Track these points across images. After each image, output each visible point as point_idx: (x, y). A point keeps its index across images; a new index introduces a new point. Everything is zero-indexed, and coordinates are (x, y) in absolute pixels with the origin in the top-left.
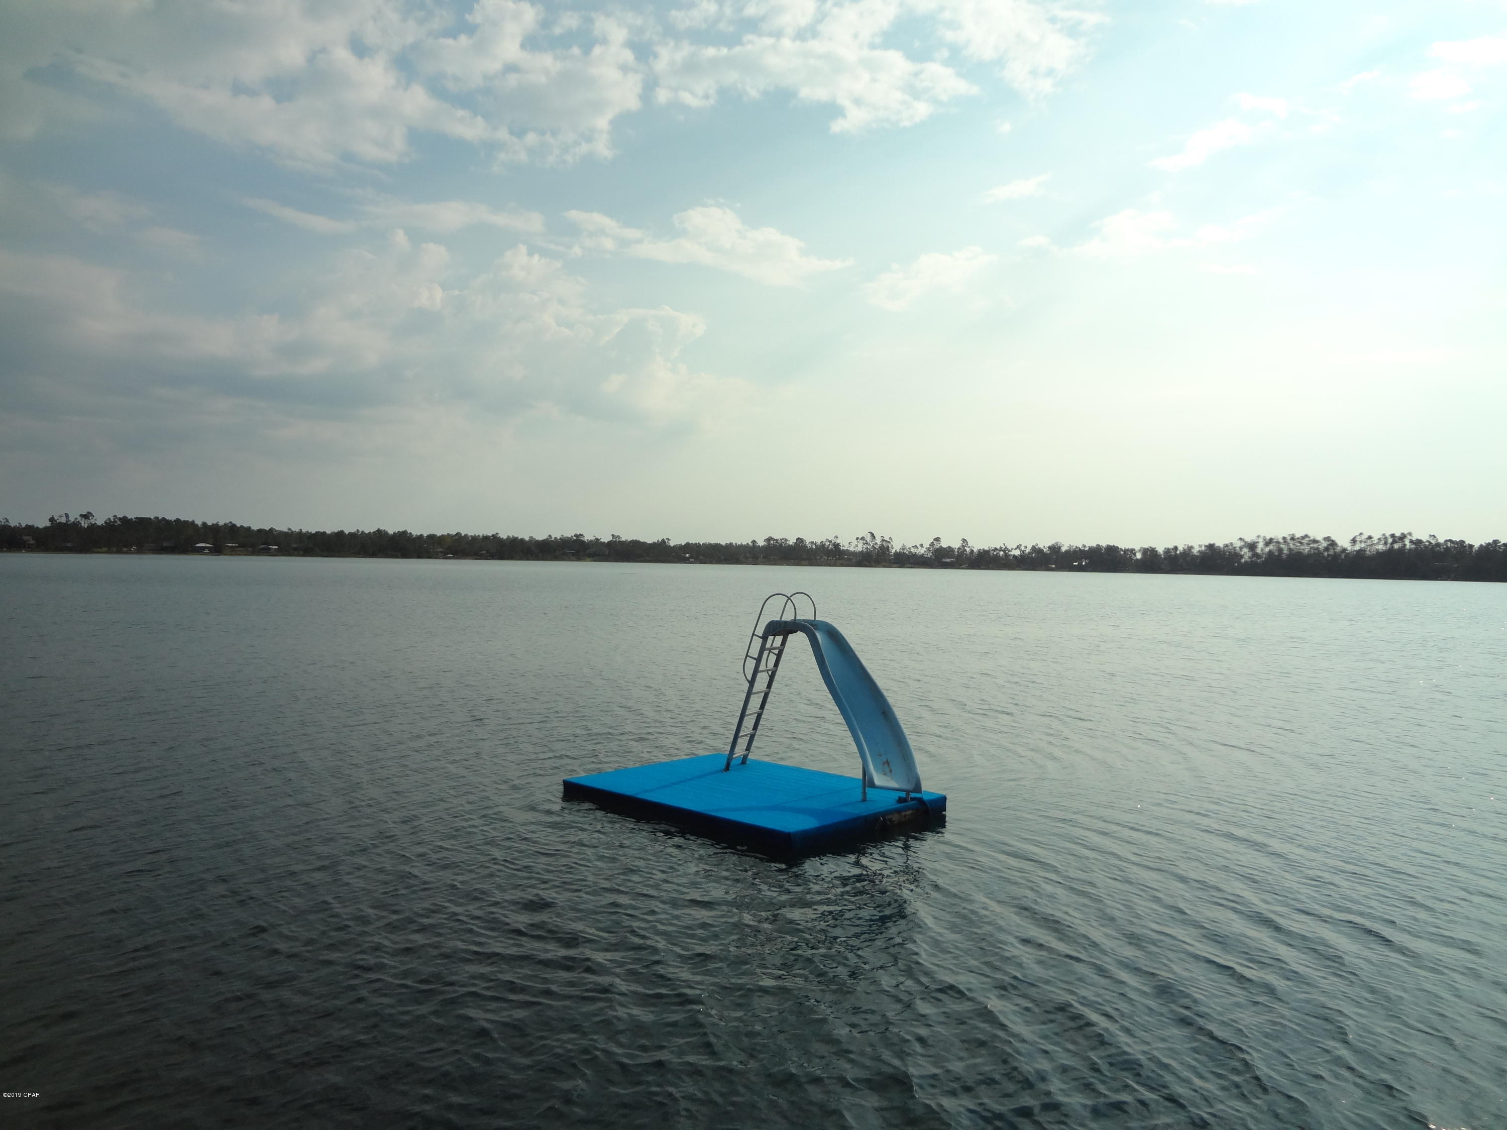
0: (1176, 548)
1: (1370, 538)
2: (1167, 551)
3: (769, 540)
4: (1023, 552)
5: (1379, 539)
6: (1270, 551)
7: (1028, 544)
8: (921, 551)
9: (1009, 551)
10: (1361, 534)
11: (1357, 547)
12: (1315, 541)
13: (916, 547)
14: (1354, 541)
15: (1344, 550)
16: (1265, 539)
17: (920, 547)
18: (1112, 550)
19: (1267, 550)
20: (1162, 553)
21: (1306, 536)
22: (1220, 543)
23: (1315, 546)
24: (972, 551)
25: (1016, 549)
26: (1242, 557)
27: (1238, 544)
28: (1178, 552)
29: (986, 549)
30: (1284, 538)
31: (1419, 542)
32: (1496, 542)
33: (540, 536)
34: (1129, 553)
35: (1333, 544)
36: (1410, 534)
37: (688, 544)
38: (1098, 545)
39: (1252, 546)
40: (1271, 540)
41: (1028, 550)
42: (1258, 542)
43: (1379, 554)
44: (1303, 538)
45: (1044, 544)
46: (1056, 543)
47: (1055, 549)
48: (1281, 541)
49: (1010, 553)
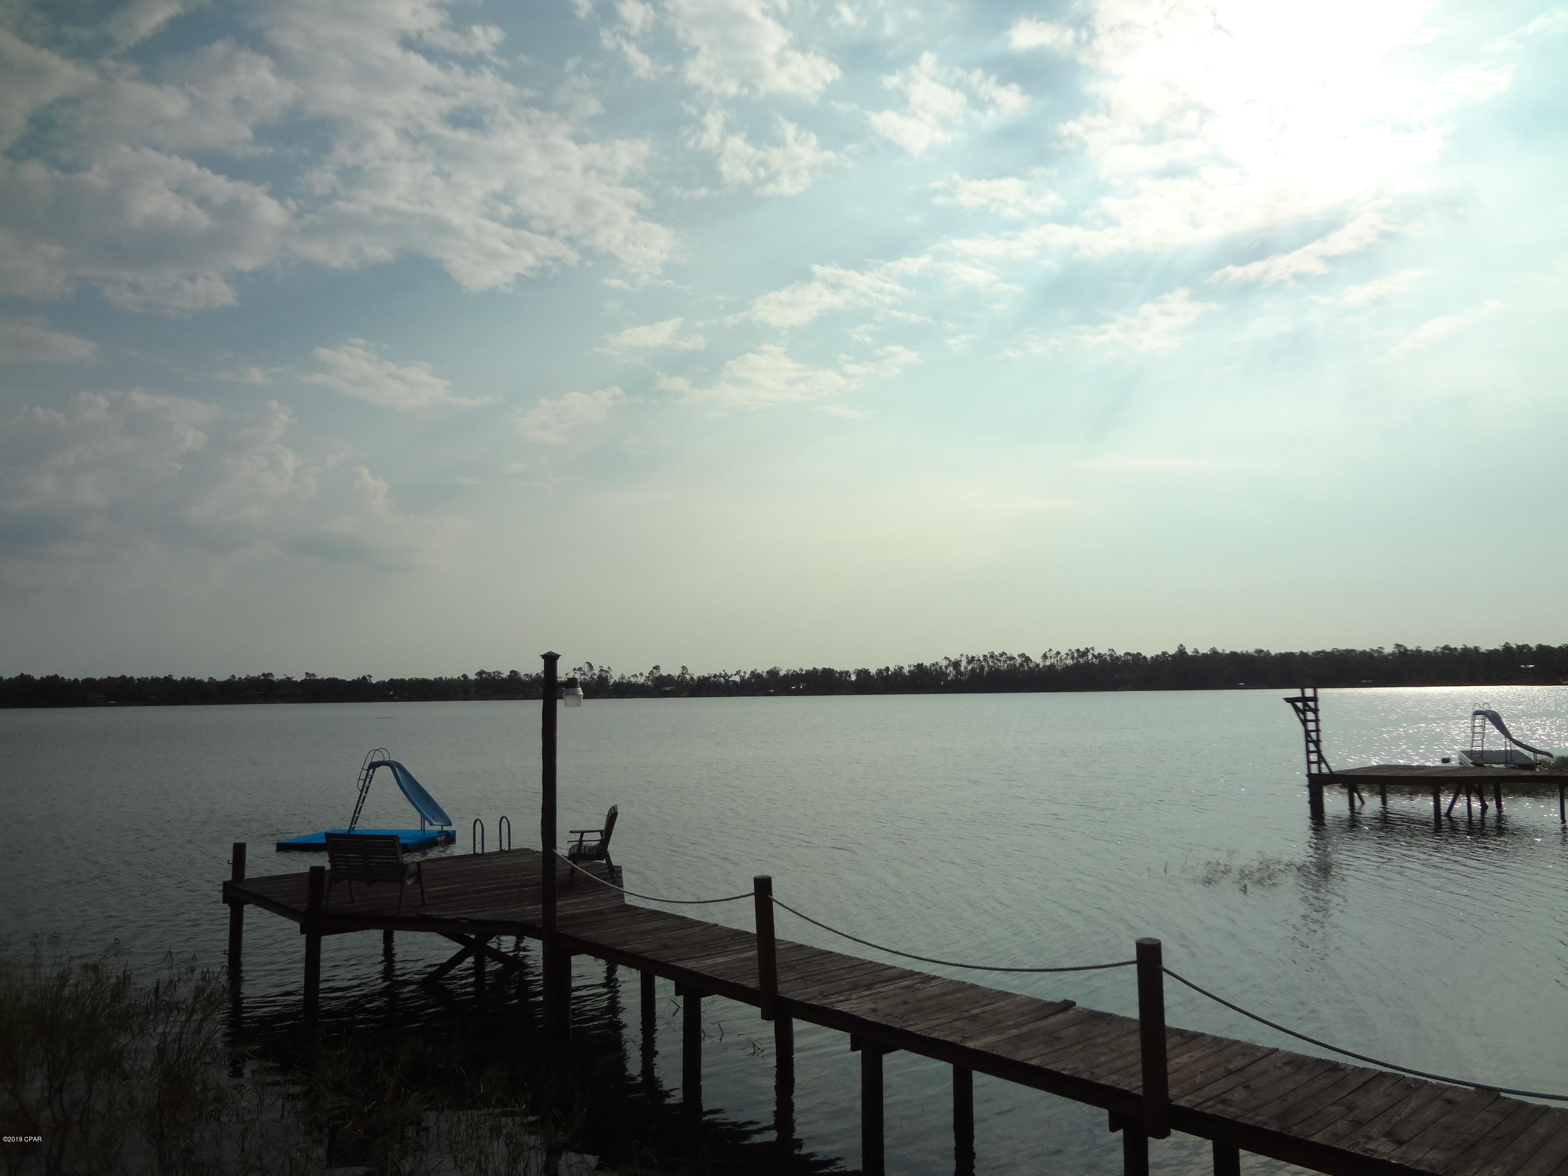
0: (887, 669)
1: (1058, 653)
2: (880, 672)
3: (480, 673)
4: (743, 677)
5: (1067, 654)
6: (973, 669)
7: (747, 671)
8: (641, 680)
9: (729, 677)
10: (1051, 650)
11: (1048, 663)
12: (1012, 658)
13: (635, 676)
14: (1045, 657)
15: (1037, 665)
16: (967, 658)
17: (639, 676)
18: (828, 673)
19: (970, 667)
20: (875, 674)
21: (1004, 653)
22: (927, 663)
23: (1012, 662)
24: (692, 678)
26: (948, 675)
27: (944, 663)
28: (890, 673)
29: (706, 675)
30: (985, 656)
31: (1099, 656)
32: (1164, 653)
33: (222, 677)
34: (844, 675)
35: (1028, 659)
36: (1093, 648)
37: (392, 681)
38: (814, 668)
39: (956, 665)
40: (973, 658)
41: (747, 676)
42: (961, 661)
43: (1068, 668)
44: (1001, 655)
45: (763, 668)
46: (775, 668)
47: (773, 673)
48: (982, 659)
49: (730, 679)
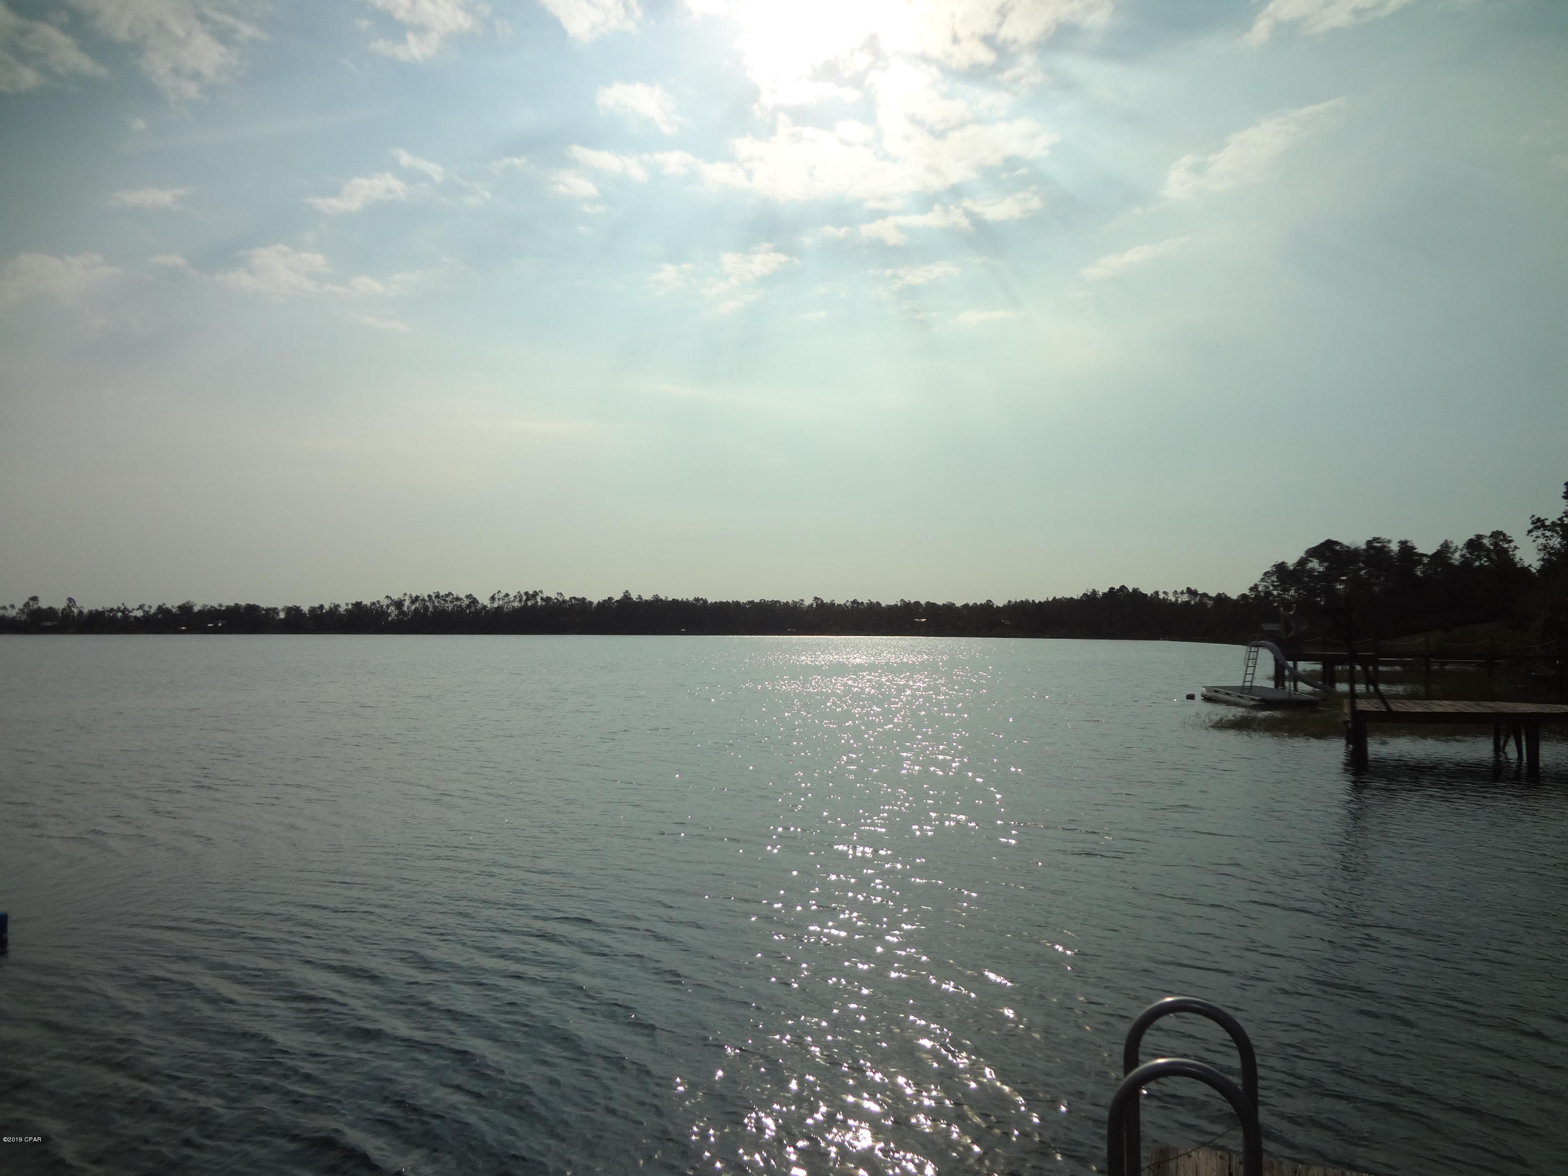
0: (322, 607)
1: (507, 595)
2: (313, 610)
4: (147, 612)
5: (515, 597)
6: (416, 609)
7: (153, 604)
8: (12, 613)
9: (129, 612)
10: (499, 591)
11: (496, 605)
12: (458, 599)
13: (5, 607)
14: (493, 598)
15: (485, 607)
16: (411, 598)
17: (10, 609)
18: (252, 609)
19: (413, 607)
20: (307, 612)
21: (450, 594)
22: (367, 602)
23: (459, 603)
24: (81, 612)
25: (138, 609)
26: (389, 615)
27: (385, 602)
28: (324, 611)
29: (100, 609)
30: (429, 596)
31: (548, 599)
32: (610, 599)
34: (272, 612)
35: (474, 601)
36: (541, 591)
38: (237, 604)
39: (399, 604)
40: (417, 597)
41: (153, 611)
42: (404, 600)
43: (515, 610)
44: (447, 595)
45: (173, 602)
46: (188, 603)
47: (186, 609)
48: (426, 598)
49: (130, 614)
